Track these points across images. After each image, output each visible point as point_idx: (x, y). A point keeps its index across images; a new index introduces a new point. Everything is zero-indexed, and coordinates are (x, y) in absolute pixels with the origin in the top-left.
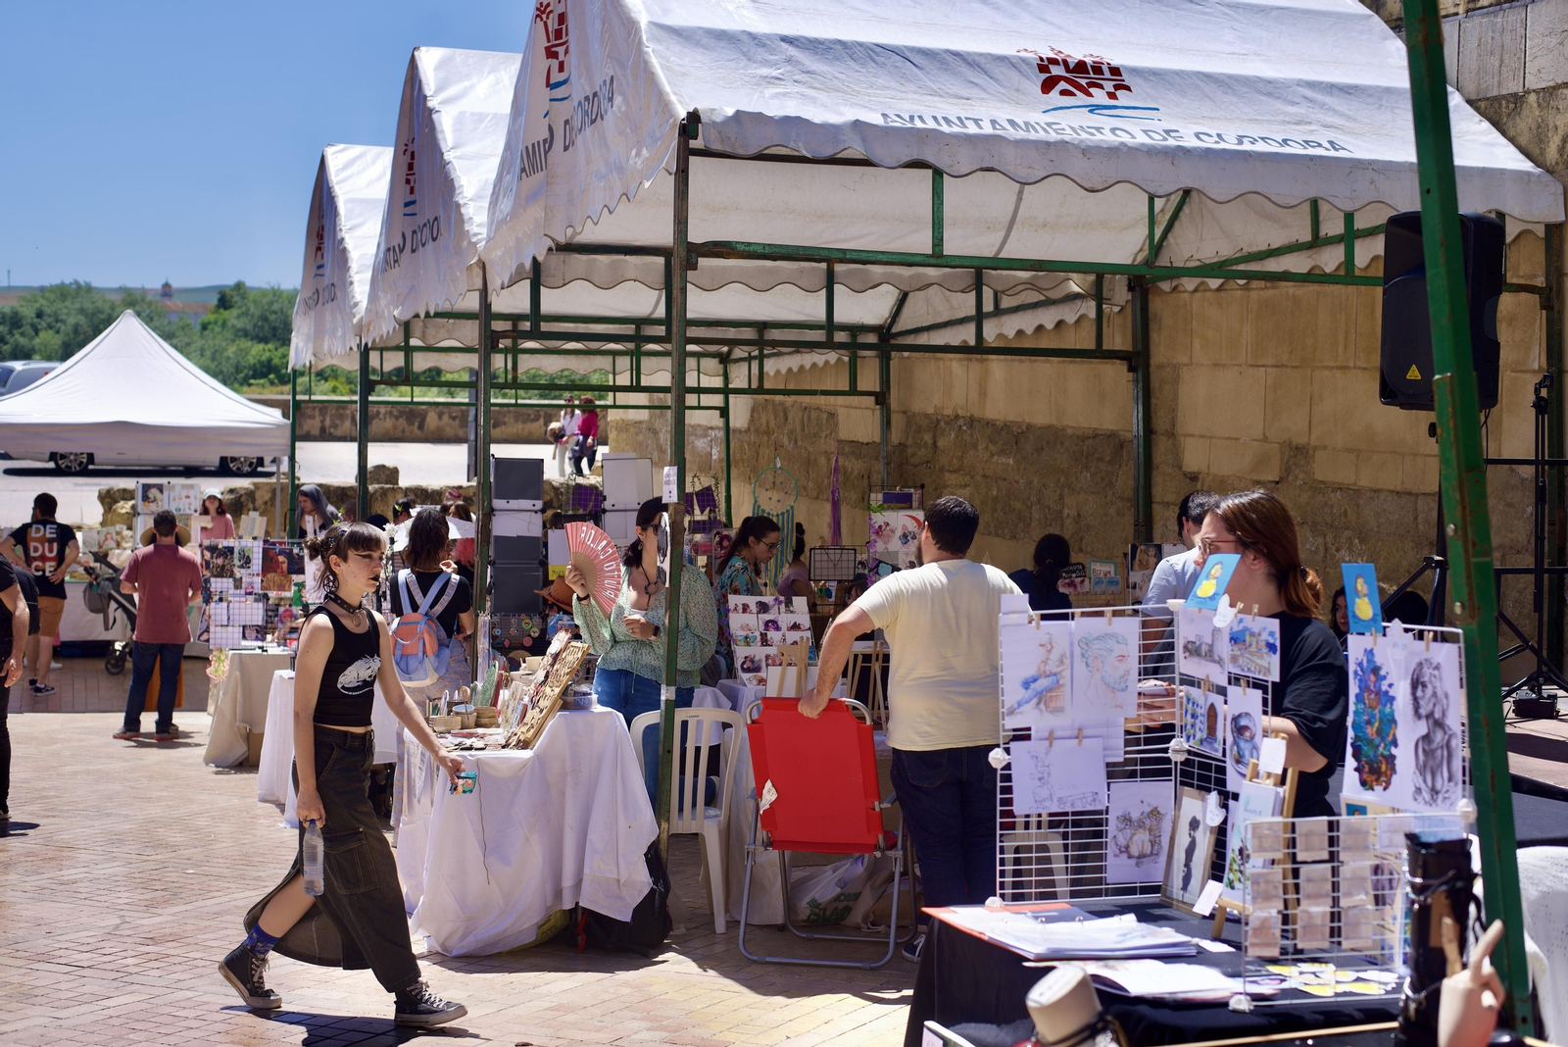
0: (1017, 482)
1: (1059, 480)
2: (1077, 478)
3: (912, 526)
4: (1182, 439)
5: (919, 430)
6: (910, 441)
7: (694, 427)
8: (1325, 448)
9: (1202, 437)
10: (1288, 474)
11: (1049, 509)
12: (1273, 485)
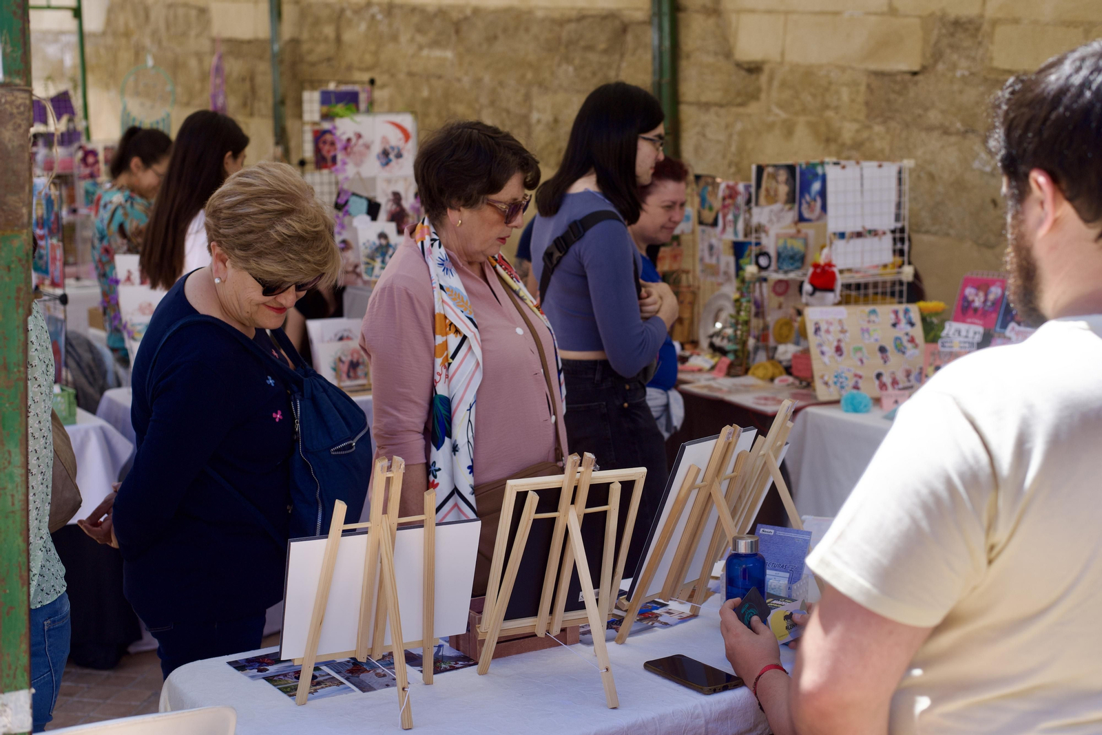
0: (459, 80)
1: (523, 77)
2: (553, 73)
3: (395, 138)
4: (733, 17)
5: (317, 22)
6: (305, 36)
7: (45, 33)
8: (1016, 21)
9: (769, 12)
10: (936, 62)
11: (508, 112)
12: (908, 77)
